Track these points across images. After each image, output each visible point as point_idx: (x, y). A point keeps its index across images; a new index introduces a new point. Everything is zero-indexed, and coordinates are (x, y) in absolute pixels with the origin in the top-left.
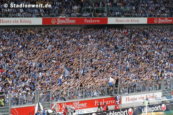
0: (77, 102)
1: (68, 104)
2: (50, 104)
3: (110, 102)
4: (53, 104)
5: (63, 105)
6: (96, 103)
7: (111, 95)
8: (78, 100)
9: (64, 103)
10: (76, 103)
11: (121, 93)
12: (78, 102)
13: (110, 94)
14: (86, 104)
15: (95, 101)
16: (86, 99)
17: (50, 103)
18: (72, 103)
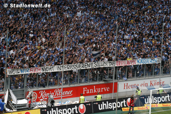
0: (60, 89)
1: (47, 91)
2: (25, 91)
3: (103, 90)
4: (28, 92)
5: (41, 92)
6: (84, 90)
7: (104, 81)
8: (61, 87)
9: (43, 91)
10: (58, 90)
11: (118, 78)
12: (62, 90)
13: (103, 79)
14: (71, 91)
15: (84, 88)
16: (72, 86)
17: (23, 90)
18: (53, 90)
